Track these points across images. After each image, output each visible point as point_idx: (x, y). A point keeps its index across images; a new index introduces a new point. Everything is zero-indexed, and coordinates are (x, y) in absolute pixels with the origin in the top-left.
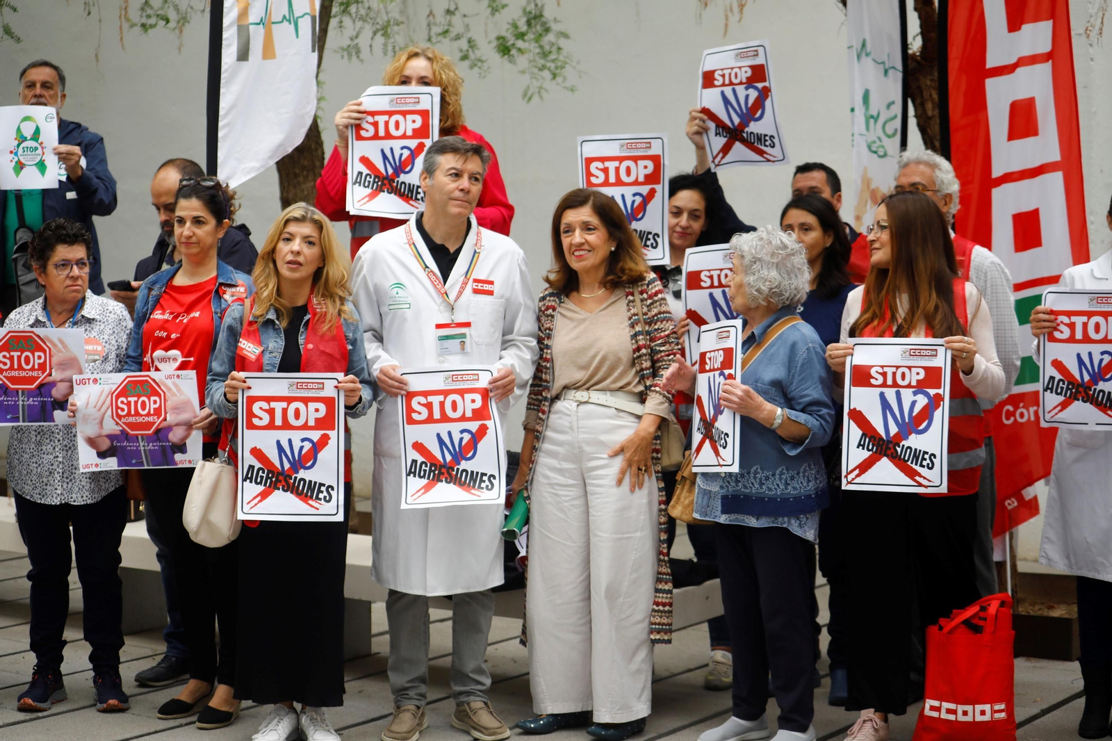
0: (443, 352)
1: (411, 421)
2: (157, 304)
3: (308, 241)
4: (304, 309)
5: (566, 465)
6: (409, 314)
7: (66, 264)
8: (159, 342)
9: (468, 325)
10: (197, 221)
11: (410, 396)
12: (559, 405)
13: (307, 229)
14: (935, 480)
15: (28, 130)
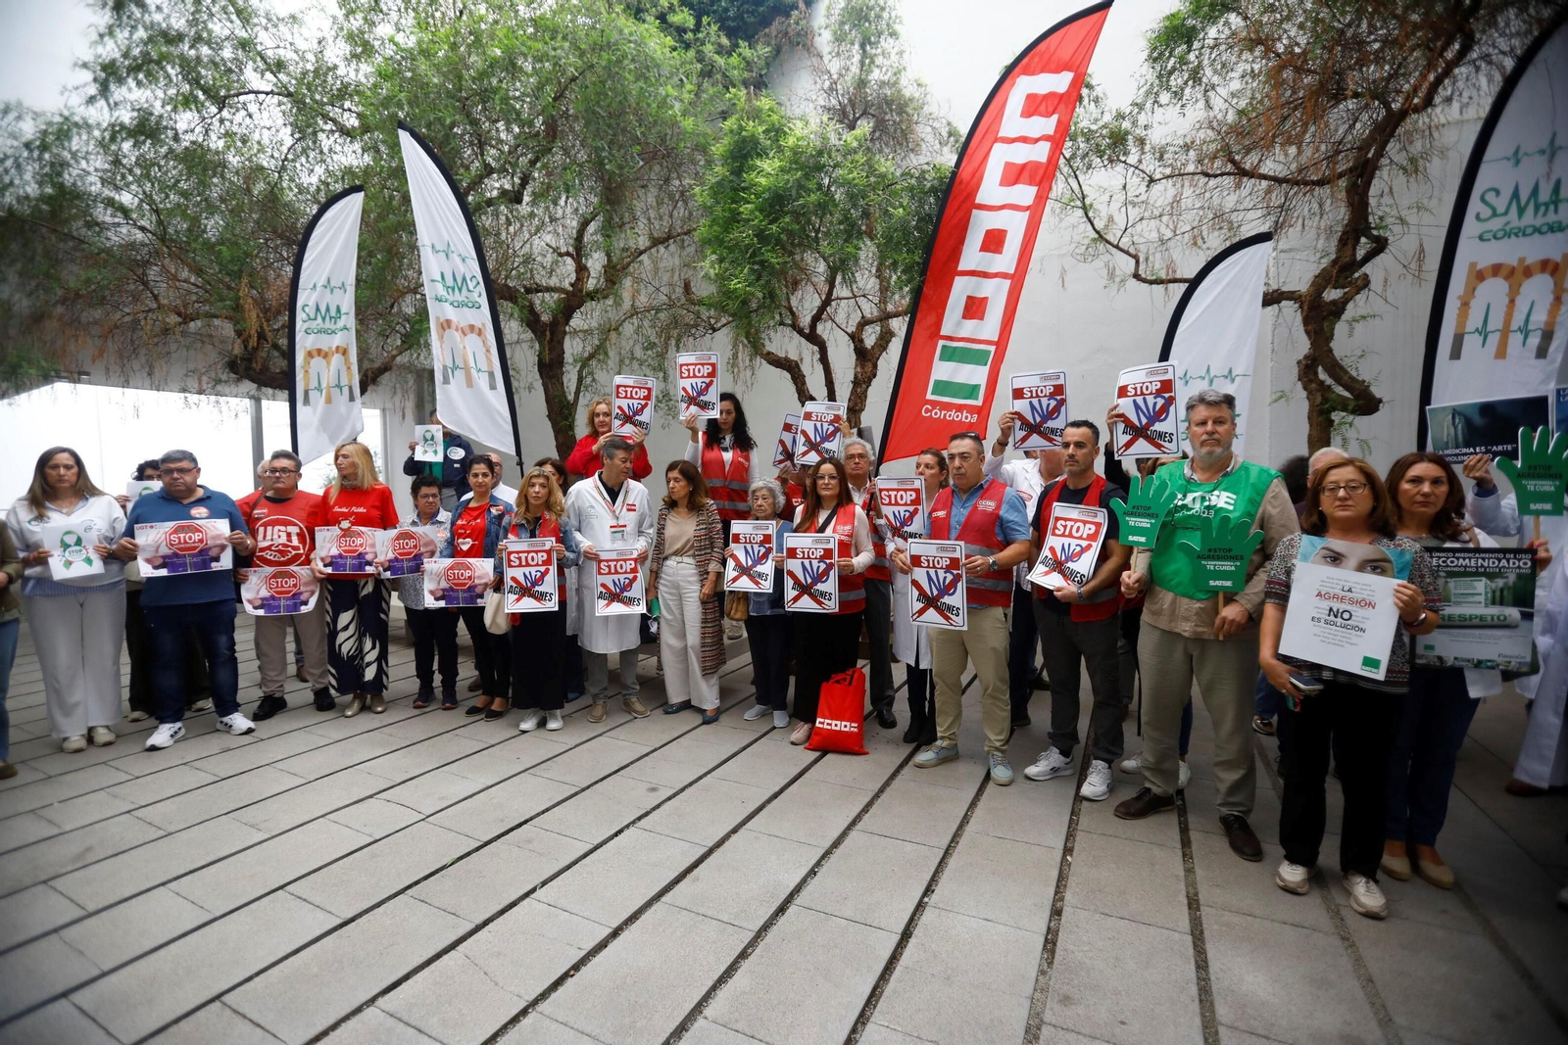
0: (614, 540)
1: (600, 574)
2: (460, 516)
3: (542, 486)
4: (540, 518)
5: (673, 591)
6: (594, 521)
7: (427, 496)
8: (460, 536)
9: (626, 526)
10: (485, 475)
11: (600, 561)
12: (667, 563)
13: (541, 481)
14: (832, 606)
15: (428, 436)
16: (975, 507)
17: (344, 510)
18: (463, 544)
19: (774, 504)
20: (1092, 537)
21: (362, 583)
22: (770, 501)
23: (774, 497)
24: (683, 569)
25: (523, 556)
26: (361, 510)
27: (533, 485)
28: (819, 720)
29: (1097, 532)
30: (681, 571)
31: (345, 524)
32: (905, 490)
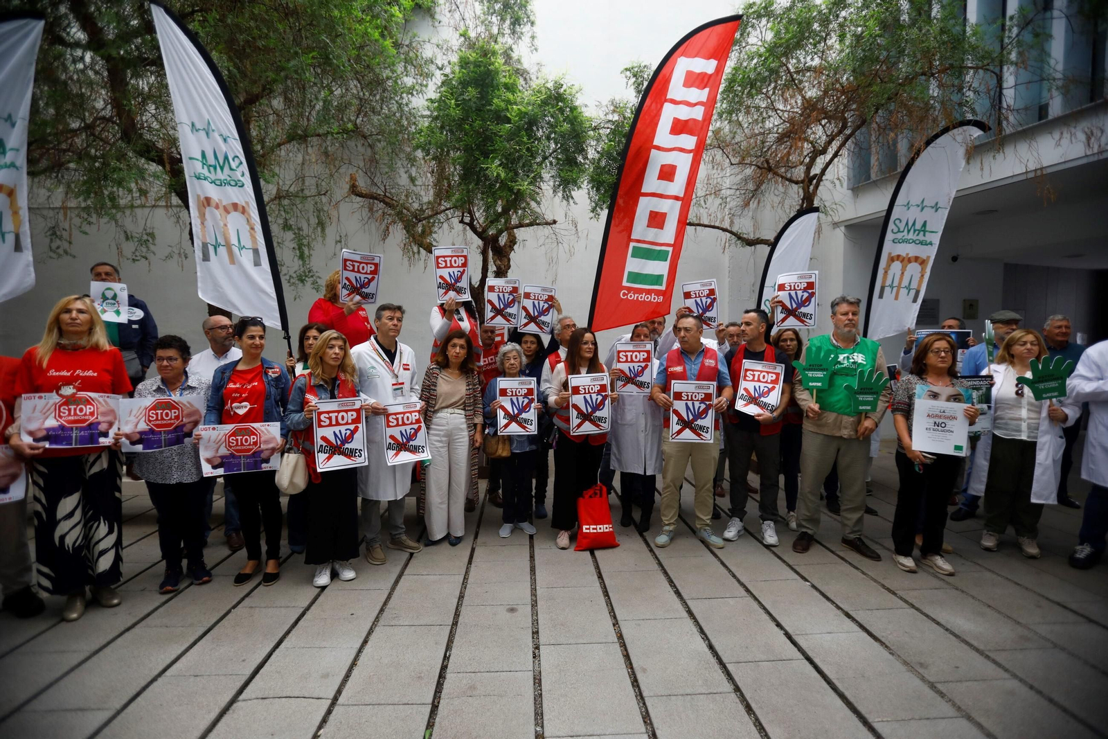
0: (395, 397)
1: (389, 426)
5: (444, 439)
6: (378, 380)
8: (235, 400)
9: (403, 383)
10: (261, 337)
11: (388, 415)
12: (439, 415)
13: (340, 343)
16: (703, 364)
17: (65, 373)
18: (239, 408)
19: (521, 363)
20: (775, 382)
21: (91, 459)
22: (518, 360)
23: (520, 357)
24: (455, 418)
25: (333, 415)
26: (90, 373)
27: (332, 347)
28: (584, 527)
29: (777, 379)
30: (453, 420)
31: (68, 391)
32: (639, 352)
